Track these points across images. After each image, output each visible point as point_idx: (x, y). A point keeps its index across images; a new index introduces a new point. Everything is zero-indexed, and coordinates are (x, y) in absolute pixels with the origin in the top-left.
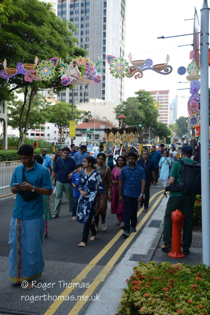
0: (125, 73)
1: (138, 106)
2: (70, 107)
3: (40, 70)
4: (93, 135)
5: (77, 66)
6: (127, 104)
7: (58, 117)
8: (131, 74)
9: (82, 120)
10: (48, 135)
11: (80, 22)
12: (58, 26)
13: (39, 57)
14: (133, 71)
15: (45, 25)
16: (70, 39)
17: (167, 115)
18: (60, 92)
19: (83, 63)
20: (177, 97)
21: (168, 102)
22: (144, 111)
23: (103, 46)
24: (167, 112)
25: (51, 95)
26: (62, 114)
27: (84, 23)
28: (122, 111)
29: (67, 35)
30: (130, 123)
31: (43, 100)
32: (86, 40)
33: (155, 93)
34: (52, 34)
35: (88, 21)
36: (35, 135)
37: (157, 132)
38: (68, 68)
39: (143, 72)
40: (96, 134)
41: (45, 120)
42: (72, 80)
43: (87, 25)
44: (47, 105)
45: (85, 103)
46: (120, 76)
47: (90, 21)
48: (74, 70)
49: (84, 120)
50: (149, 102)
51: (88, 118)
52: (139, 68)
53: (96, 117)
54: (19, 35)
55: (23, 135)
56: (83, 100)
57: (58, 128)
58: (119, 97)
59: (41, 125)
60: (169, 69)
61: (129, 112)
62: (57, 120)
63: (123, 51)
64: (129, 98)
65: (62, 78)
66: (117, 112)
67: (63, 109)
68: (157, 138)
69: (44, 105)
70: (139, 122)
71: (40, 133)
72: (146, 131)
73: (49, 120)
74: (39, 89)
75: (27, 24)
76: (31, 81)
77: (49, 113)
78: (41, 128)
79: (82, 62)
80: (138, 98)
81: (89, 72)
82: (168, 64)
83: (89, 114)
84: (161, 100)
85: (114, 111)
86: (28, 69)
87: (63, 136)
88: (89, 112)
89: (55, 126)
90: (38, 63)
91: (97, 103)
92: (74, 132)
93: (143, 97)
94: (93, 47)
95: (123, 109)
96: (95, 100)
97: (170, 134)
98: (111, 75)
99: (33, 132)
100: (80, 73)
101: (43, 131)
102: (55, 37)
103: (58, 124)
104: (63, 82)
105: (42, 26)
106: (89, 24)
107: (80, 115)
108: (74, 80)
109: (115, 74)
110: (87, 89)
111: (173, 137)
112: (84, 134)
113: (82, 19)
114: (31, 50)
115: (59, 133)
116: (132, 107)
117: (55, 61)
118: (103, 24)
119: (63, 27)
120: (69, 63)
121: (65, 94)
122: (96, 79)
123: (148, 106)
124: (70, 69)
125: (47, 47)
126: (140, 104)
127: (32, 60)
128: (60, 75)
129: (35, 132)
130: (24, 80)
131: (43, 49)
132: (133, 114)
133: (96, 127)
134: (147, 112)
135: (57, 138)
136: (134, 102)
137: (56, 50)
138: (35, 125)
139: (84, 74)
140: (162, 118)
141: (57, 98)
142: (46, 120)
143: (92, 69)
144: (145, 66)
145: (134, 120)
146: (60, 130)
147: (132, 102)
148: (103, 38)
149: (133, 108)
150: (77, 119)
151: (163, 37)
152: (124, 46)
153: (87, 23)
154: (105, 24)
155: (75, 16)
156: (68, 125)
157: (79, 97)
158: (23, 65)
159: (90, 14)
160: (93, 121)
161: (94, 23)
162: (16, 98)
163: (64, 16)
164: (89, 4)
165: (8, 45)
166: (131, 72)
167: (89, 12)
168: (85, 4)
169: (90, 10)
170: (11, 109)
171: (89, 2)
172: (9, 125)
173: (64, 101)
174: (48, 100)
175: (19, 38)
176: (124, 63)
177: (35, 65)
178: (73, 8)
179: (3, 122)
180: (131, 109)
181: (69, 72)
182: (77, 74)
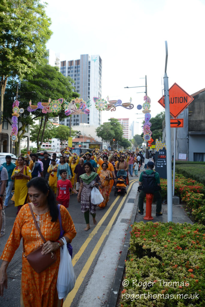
0: (105, 108)
1: (111, 128)
2: (68, 128)
3: (52, 106)
4: (82, 146)
5: (75, 103)
6: (104, 127)
7: (61, 135)
8: (109, 109)
9: (75, 137)
10: (53, 146)
11: (74, 77)
12: (62, 80)
14: (110, 107)
15: (55, 80)
16: (69, 87)
17: (128, 133)
18: (63, 119)
19: (79, 102)
20: (133, 122)
21: (128, 126)
22: (114, 131)
23: (88, 91)
24: (128, 132)
25: (55, 121)
26: (63, 133)
27: (77, 77)
28: (101, 131)
29: (68, 85)
30: (106, 139)
31: (51, 124)
32: (78, 88)
33: (120, 120)
34: (59, 84)
35: (79, 77)
36: (45, 146)
37: (122, 144)
39: (116, 107)
41: (52, 137)
43: (78, 79)
44: (53, 127)
45: (77, 126)
46: (102, 110)
47: (80, 77)
48: (73, 106)
49: (77, 137)
50: (117, 125)
51: (79, 135)
52: (114, 105)
53: (84, 135)
54: (39, 85)
56: (75, 124)
57: (59, 141)
58: (98, 122)
59: (50, 140)
60: (132, 106)
61: (105, 132)
62: (59, 137)
63: (101, 94)
64: (104, 123)
65: (65, 111)
66: (97, 131)
67: (64, 130)
69: (51, 127)
70: (111, 138)
71: (49, 144)
73: (54, 137)
74: (51, 117)
75: (44, 79)
76: (46, 113)
77: (55, 132)
78: (49, 142)
80: (110, 123)
81: (82, 107)
82: (131, 103)
83: (80, 133)
84: (124, 124)
85: (95, 130)
86: (44, 105)
87: (64, 146)
88: (79, 131)
90: (51, 102)
91: (85, 126)
92: (71, 144)
93: (113, 122)
94: (82, 91)
95: (101, 130)
96: (83, 124)
97: (130, 146)
98: (96, 109)
100: (77, 108)
101: (51, 144)
102: (60, 86)
103: (60, 139)
104: (66, 114)
105: (53, 80)
106: (79, 78)
107: (74, 134)
108: (73, 112)
109: (98, 108)
110: (78, 117)
111: (132, 147)
112: (77, 145)
113: (75, 75)
114: (46, 94)
115: (60, 144)
117: (61, 101)
119: (66, 80)
120: (70, 102)
121: (64, 121)
122: (87, 111)
123: (116, 128)
124: (70, 105)
125: (56, 92)
126: (112, 126)
127: (46, 100)
128: (64, 109)
129: (45, 144)
130: (41, 112)
131: (53, 93)
132: (108, 133)
133: (84, 141)
134: (116, 131)
135: (59, 148)
136: (108, 125)
137: (61, 94)
138: (45, 140)
139: (80, 109)
140: (125, 135)
141: (59, 123)
143: (85, 105)
144: (117, 104)
145: (108, 136)
146: (62, 142)
147: (107, 125)
148: (88, 86)
150: (72, 136)
151: (128, 87)
152: (101, 91)
154: (89, 78)
155: (71, 74)
156: (67, 140)
157: (73, 122)
158: (41, 103)
159: (80, 73)
160: (82, 137)
161: (82, 78)
162: (34, 123)
163: (64, 74)
164: (80, 67)
165: (32, 91)
166: (109, 107)
167: (79, 71)
168: (77, 67)
169: (80, 70)
170: (31, 130)
171: (80, 66)
172: (31, 140)
173: (63, 124)
174: (54, 124)
175: (39, 87)
176: (104, 101)
177: (49, 103)
178: (70, 69)
179: (27, 138)
180: (106, 129)
181: (69, 107)
182: (75, 108)
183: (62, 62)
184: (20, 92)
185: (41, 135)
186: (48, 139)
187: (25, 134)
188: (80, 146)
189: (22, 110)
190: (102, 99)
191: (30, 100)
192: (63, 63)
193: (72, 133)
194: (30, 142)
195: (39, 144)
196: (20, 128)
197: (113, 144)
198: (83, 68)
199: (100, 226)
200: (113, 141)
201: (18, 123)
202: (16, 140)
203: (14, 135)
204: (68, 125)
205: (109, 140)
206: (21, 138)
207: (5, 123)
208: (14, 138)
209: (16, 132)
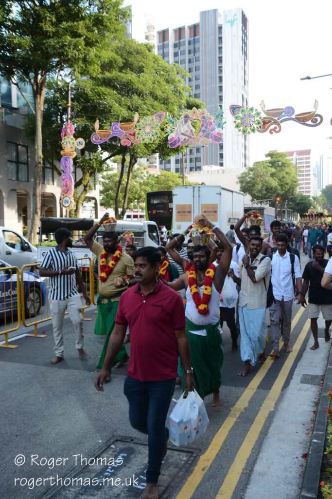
0: (255, 126)
1: (271, 172)
2: (179, 177)
3: (140, 130)
5: (189, 121)
6: (255, 171)
8: (264, 128)
11: (187, 66)
13: (141, 114)
14: (268, 123)
15: (146, 73)
16: (179, 88)
17: (309, 183)
19: (198, 117)
20: (322, 158)
21: (309, 166)
22: (278, 179)
23: (218, 95)
24: (309, 180)
25: (150, 163)
27: (193, 65)
28: (249, 180)
29: (175, 84)
30: (260, 197)
32: (196, 88)
33: (291, 154)
35: (197, 64)
36: (132, 217)
37: (296, 208)
38: (178, 124)
39: (281, 124)
42: (183, 140)
43: (197, 69)
45: (198, 172)
46: (249, 132)
47: (200, 63)
48: (185, 126)
52: (276, 118)
54: (114, 88)
56: (193, 168)
58: (242, 161)
59: (141, 204)
60: (319, 119)
61: (258, 182)
63: (246, 99)
64: (257, 163)
65: (169, 138)
66: (241, 182)
68: (297, 216)
70: (271, 195)
72: (282, 206)
74: (141, 155)
75: (123, 73)
76: (129, 145)
78: (140, 208)
79: (196, 115)
80: (270, 163)
81: (206, 128)
84: (300, 163)
85: (238, 180)
86: (125, 129)
88: (202, 184)
90: (139, 120)
91: (214, 171)
93: (276, 160)
94: (206, 96)
95: (250, 177)
96: (211, 167)
98: (237, 130)
99: (130, 214)
100: (194, 130)
102: (159, 86)
104: (171, 144)
105: (142, 74)
106: (199, 67)
108: (185, 139)
109: (241, 128)
110: (200, 152)
113: (190, 61)
114: (129, 106)
116: (262, 174)
117: (160, 117)
118: (218, 66)
119: (170, 73)
121: (169, 162)
122: (215, 136)
123: (283, 172)
124: (180, 126)
125: (150, 100)
126: (273, 170)
128: (167, 134)
129: (132, 214)
130: (121, 145)
131: (145, 104)
132: (264, 185)
134: (282, 180)
136: (264, 167)
137: (161, 103)
138: (132, 204)
139: (200, 131)
140: (303, 188)
141: (160, 167)
143: (211, 124)
144: (284, 116)
145: (265, 192)
147: (262, 168)
148: (219, 84)
149: (263, 176)
151: (309, 78)
152: (247, 93)
153: (197, 65)
154: (220, 65)
155: (180, 58)
157: (188, 165)
158: (119, 124)
159: (200, 54)
161: (206, 66)
163: (166, 59)
164: (199, 42)
165: (101, 102)
166: (265, 124)
167: (199, 51)
168: (193, 42)
169: (201, 48)
170: (102, 183)
171: (199, 39)
172: (102, 204)
173: (169, 170)
175: (115, 92)
176: (254, 113)
177: (135, 123)
178: (178, 48)
179: (94, 201)
180: (261, 177)
181: (178, 131)
182: (190, 131)
183: (159, 33)
184: (75, 103)
185: (124, 194)
186: (138, 202)
187: (89, 194)
189: (81, 143)
190: (250, 106)
191: (96, 120)
192: (164, 35)
194: (101, 209)
195: (120, 213)
196: (78, 180)
198: (206, 41)
199: (255, 390)
200: (275, 202)
201: (74, 171)
202: (70, 206)
203: (66, 197)
204: (179, 172)
205: (268, 200)
206: (81, 201)
207: (48, 172)
208: (67, 202)
209: (71, 190)
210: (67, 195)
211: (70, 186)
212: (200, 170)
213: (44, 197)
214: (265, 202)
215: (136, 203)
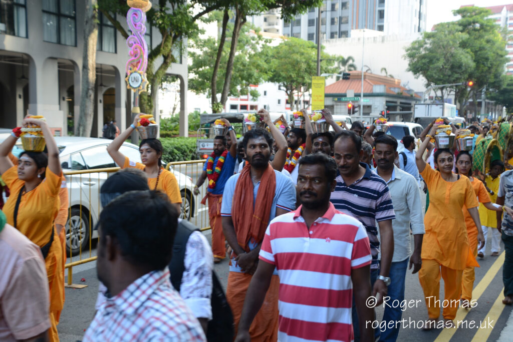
1: (461, 40)
2: (313, 47)
4: (359, 106)
6: (435, 38)
7: (287, 70)
9: (335, 75)
18: (295, 18)
22: (472, 51)
25: (270, 25)
26: (295, 64)
28: (423, 53)
30: (440, 80)
31: (256, 36)
33: (498, 9)
36: (239, 107)
37: (501, 98)
40: (365, 104)
41: (260, 77)
44: (263, 45)
45: (342, 39)
49: (341, 75)
50: (485, 31)
51: (347, 72)
53: (365, 69)
55: (219, 107)
56: (336, 33)
57: (285, 93)
58: (414, 23)
59: (251, 88)
61: (438, 56)
62: (283, 78)
66: (411, 56)
67: (297, 53)
69: (257, 45)
70: (460, 77)
71: (250, 103)
72: (476, 95)
73: (267, 77)
77: (268, 62)
78: (251, 95)
80: (460, 25)
83: (350, 62)
85: (405, 53)
87: (297, 108)
88: (350, 58)
89: (280, 89)
91: (368, 38)
92: (321, 100)
93: (471, 19)
95: (426, 49)
96: (364, 31)
99: (234, 103)
101: (255, 100)
103: (284, 85)
107: (331, 66)
110: (346, 8)
112: (339, 104)
115: (287, 102)
116: (445, 43)
121: (298, 22)
123: (482, 40)
126: (465, 36)
129: (238, 103)
132: (448, 60)
133: (364, 90)
134: (479, 53)
136: (450, 32)
138: (239, 88)
141: (284, 31)
142: (263, 76)
145: (450, 73)
146: (290, 96)
147: (447, 33)
149: (447, 45)
150: (326, 73)
156: (308, 87)
157: (327, 28)
160: (358, 77)
162: (203, 32)
170: (193, 55)
172: (191, 87)
173: (297, 35)
174: (266, 36)
179: (179, 81)
180: (444, 48)
185: (224, 71)
186: (248, 85)
187: (173, 69)
188: (350, 106)
193: (323, 64)
194: (190, 94)
196: (154, 46)
197: (468, 98)
200: (466, 86)
201: (148, 32)
202: (141, 87)
203: (135, 72)
204: (313, 39)
205: (454, 84)
206: (158, 80)
207: (108, 32)
208: (136, 80)
209: (143, 61)
210: (136, 69)
211: (142, 56)
212: (347, 37)
213: (101, 72)
214: (448, 89)
215: (244, 87)
